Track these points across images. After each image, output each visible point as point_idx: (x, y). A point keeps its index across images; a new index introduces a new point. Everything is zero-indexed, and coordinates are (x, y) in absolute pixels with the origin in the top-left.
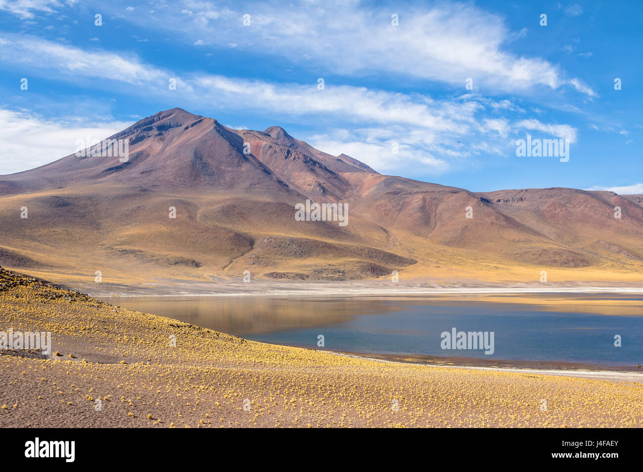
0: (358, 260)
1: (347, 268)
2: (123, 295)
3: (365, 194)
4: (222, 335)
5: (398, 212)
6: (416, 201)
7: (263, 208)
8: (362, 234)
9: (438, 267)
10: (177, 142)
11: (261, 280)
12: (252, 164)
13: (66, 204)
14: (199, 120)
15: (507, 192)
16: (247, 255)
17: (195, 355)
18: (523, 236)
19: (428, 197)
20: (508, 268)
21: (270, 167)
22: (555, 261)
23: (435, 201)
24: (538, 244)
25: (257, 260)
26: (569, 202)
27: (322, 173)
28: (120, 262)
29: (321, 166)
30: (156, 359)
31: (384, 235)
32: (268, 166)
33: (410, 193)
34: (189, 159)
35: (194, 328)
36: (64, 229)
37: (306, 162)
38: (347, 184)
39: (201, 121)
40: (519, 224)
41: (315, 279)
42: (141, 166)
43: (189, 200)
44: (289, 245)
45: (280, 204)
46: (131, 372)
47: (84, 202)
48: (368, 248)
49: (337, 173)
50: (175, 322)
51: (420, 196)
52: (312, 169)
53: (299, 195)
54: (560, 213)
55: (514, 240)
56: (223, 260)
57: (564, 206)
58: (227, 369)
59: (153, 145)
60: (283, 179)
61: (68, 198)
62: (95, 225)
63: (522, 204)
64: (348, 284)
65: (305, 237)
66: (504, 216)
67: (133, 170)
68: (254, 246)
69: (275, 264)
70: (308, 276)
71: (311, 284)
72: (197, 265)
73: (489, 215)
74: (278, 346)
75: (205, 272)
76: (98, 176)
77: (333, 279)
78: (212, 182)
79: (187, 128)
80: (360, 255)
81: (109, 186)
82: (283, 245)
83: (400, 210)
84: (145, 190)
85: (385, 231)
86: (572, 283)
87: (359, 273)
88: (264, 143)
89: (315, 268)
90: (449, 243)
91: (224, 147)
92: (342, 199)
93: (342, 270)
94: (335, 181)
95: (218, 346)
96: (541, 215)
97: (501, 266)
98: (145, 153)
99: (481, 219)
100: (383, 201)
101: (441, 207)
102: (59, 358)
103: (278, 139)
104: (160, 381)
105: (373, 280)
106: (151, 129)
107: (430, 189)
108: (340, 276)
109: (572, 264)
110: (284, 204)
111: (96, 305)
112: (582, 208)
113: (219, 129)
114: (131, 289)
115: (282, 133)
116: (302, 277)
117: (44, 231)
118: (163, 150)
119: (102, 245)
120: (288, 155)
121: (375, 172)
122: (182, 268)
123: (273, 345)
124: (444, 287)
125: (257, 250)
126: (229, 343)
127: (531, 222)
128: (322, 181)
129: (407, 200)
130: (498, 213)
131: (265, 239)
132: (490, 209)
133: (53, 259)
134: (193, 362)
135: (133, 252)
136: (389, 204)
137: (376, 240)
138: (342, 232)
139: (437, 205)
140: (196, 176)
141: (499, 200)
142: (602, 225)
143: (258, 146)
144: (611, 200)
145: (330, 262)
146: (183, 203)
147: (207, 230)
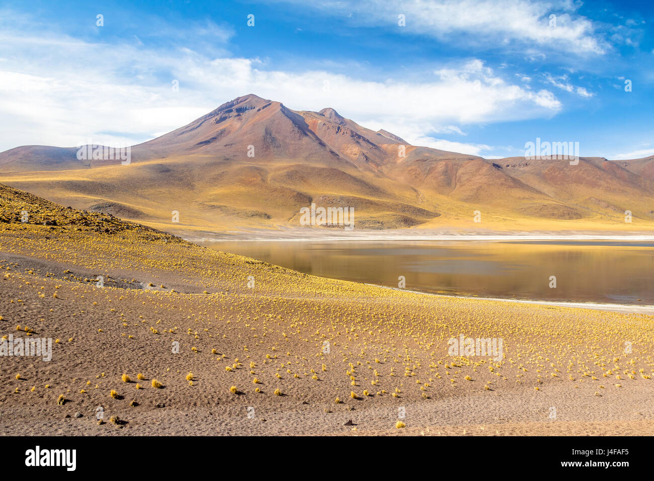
0: (394, 213)
1: (385, 220)
2: (212, 240)
3: (399, 161)
4: (288, 270)
5: (426, 175)
6: (441, 167)
7: (319, 173)
8: (397, 193)
9: (457, 219)
10: (252, 121)
11: (318, 229)
12: (310, 138)
13: (168, 171)
14: (269, 103)
15: (514, 159)
18: (527, 194)
19: (450, 163)
20: (514, 219)
21: (324, 140)
22: (553, 215)
23: (456, 166)
24: (540, 201)
26: (565, 167)
27: (365, 145)
28: (209, 215)
29: (364, 139)
30: (234, 289)
31: (414, 194)
32: (322, 140)
33: (435, 160)
34: (261, 135)
35: (266, 265)
36: (167, 189)
37: (352, 136)
38: (385, 153)
39: (270, 104)
40: (524, 184)
41: (360, 228)
42: (225, 140)
43: (263, 167)
44: (339, 201)
45: (332, 169)
46: (209, 301)
47: (182, 169)
48: (401, 204)
49: (377, 144)
50: (250, 260)
51: (444, 163)
52: (357, 142)
53: (347, 162)
54: (559, 176)
55: (519, 198)
56: (289, 214)
57: (562, 170)
58: (292, 299)
59: (233, 123)
60: (334, 150)
61: (170, 166)
62: (190, 186)
63: (527, 169)
64: (386, 231)
65: (352, 195)
66: (511, 178)
67: (218, 144)
68: (312, 202)
71: (357, 232)
72: (269, 217)
73: (499, 177)
74: (333, 280)
75: (275, 223)
76: (193, 148)
77: (374, 228)
78: (279, 153)
79: (259, 110)
80: (395, 210)
81: (200, 156)
82: (334, 201)
83: (428, 174)
84: (227, 159)
85: (415, 191)
87: (394, 224)
88: (320, 121)
89: (360, 220)
90: (467, 200)
91: (288, 125)
92: (381, 165)
93: (381, 221)
94: (376, 151)
95: (285, 279)
96: (544, 178)
97: (509, 218)
98: (227, 131)
99: (493, 181)
100: (413, 167)
101: (460, 171)
102: (152, 288)
103: (330, 118)
105: (406, 229)
106: (231, 111)
107: (451, 157)
108: (380, 225)
109: (567, 217)
110: (335, 169)
112: (576, 171)
113: (284, 110)
114: (217, 235)
115: (334, 113)
117: (152, 191)
118: (241, 127)
119: (196, 202)
120: (338, 131)
121: (407, 144)
122: (257, 219)
123: (329, 279)
124: (462, 235)
126: (294, 277)
127: (535, 183)
128: (365, 151)
129: (433, 166)
130: (507, 176)
131: (321, 196)
132: (500, 173)
133: (159, 212)
135: (219, 207)
136: (418, 169)
137: (408, 197)
138: (381, 192)
139: (457, 170)
140: (267, 148)
141: (508, 166)
142: (593, 185)
143: (315, 124)
144: (602, 165)
145: (372, 215)
146: (257, 169)
147: (275, 190)
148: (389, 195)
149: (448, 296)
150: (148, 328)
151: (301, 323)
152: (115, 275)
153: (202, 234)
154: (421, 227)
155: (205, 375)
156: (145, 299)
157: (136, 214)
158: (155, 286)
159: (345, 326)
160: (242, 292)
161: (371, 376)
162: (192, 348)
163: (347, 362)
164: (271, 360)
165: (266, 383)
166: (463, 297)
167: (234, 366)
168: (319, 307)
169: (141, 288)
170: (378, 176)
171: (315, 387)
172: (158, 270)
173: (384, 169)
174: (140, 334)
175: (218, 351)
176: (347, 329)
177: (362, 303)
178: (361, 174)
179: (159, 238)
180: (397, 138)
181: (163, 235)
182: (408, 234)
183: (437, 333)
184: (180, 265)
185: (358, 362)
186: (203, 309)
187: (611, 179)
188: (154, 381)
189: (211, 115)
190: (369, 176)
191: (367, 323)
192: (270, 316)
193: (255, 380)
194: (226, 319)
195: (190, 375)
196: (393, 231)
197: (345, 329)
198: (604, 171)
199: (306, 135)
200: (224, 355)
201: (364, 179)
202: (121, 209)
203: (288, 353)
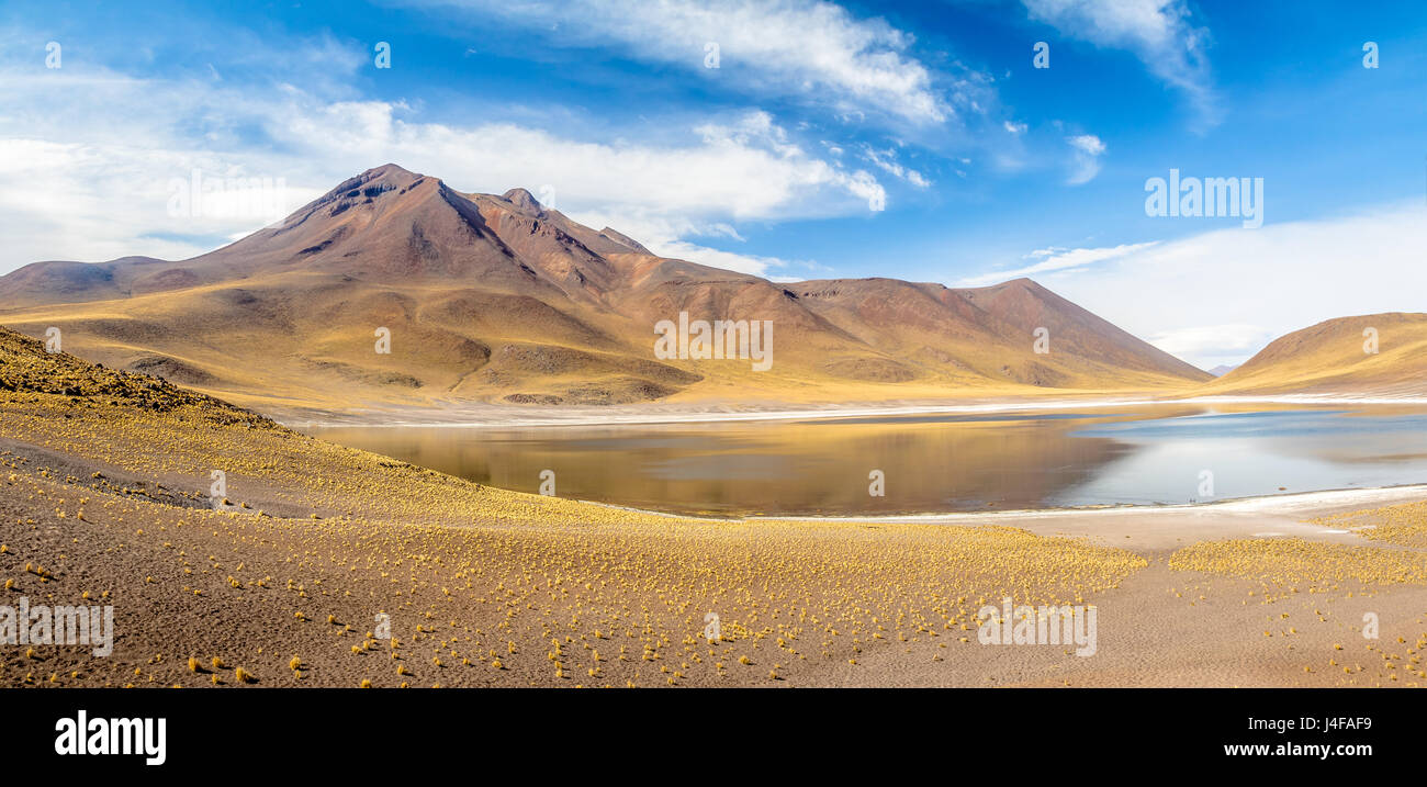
0: (628, 376)
1: (614, 387)
2: (324, 425)
4: (450, 479)
5: (679, 310)
6: (703, 294)
7: (502, 303)
8: (633, 340)
9: (731, 384)
10: (391, 211)
11: (499, 406)
12: (488, 241)
13: (252, 300)
14: (420, 180)
15: (816, 283)
16: (482, 370)
17: (414, 508)
18: (834, 341)
19: (718, 289)
21: (512, 246)
22: (874, 374)
23: (727, 295)
24: (854, 353)
25: (495, 377)
26: (891, 297)
27: (581, 256)
28: (318, 379)
29: (578, 245)
30: (360, 512)
32: (508, 244)
33: (696, 284)
34: (405, 236)
35: (413, 468)
36: (250, 334)
37: (559, 239)
38: (613, 270)
39: (421, 181)
40: (831, 325)
41: (570, 403)
42: (344, 246)
43: (407, 294)
44: (537, 356)
45: (525, 298)
46: (321, 532)
47: (274, 297)
49: (599, 254)
50: (387, 460)
51: (707, 288)
52: (568, 250)
53: (549, 285)
55: (824, 348)
56: (451, 377)
58: (458, 529)
59: (359, 215)
60: (528, 264)
61: (254, 292)
62: (286, 327)
63: (835, 300)
64: (615, 408)
65: (558, 344)
66: (812, 314)
67: (333, 252)
68: (491, 358)
69: (518, 383)
70: (561, 400)
71: (565, 411)
72: (417, 385)
73: (794, 314)
74: (526, 495)
75: (427, 394)
76: (291, 261)
77: (594, 403)
78: (434, 268)
79: (404, 191)
80: (630, 369)
82: (528, 356)
84: (349, 280)
86: (894, 402)
87: (628, 394)
88: (504, 212)
89: (570, 388)
91: (451, 218)
92: (606, 292)
93: (606, 390)
94: (597, 266)
95: (446, 494)
96: (860, 315)
97: (809, 382)
98: (350, 229)
99: (785, 320)
100: (659, 295)
101: (734, 303)
102: (228, 507)
103: (522, 206)
104: (361, 546)
105: (647, 404)
106: (357, 193)
107: (719, 277)
108: (604, 398)
109: (894, 377)
110: (530, 299)
111: (283, 434)
113: (446, 193)
114: (333, 416)
115: (527, 198)
116: (554, 401)
117: (225, 336)
118: (372, 223)
119: (297, 356)
120: (535, 229)
121: (650, 254)
122: (397, 387)
124: (738, 411)
125: (494, 364)
126: (461, 490)
127: (846, 323)
128: (580, 266)
129: (691, 293)
130: (806, 311)
131: (505, 347)
132: (795, 306)
133: (237, 374)
134: (411, 517)
135: (335, 365)
136: (668, 298)
138: (606, 339)
139: (728, 300)
140: (415, 260)
141: (807, 295)
142: (929, 327)
143: (495, 216)
144: (940, 295)
145: (590, 380)
146: (399, 297)
147: (429, 335)
148: (619, 345)
149: (716, 520)
150: (223, 576)
151: (473, 570)
152: (167, 483)
153: (306, 413)
154: (672, 399)
155: (319, 660)
156: (217, 526)
157: (200, 377)
158: (232, 504)
159: (545, 575)
160: (376, 516)
161: (589, 661)
162: (297, 614)
163: (549, 638)
164: (425, 635)
165: (418, 674)
166: (739, 521)
167: (365, 645)
168: (503, 541)
169: (210, 507)
170: (601, 311)
171: (498, 680)
172: (237, 476)
173: (612, 298)
174: (212, 588)
175: (338, 620)
176: (549, 580)
177: (574, 535)
178: (572, 307)
179: (237, 421)
180: (633, 243)
181: (244, 415)
182: (652, 412)
183: (697, 585)
184: (272, 468)
185: (567, 638)
186: (310, 546)
187: (952, 318)
188: (239, 670)
189: (323, 201)
190: (586, 311)
191: (582, 569)
192: (422, 557)
193: (400, 669)
194: (349, 562)
195: (295, 660)
196: (625, 408)
197: (546, 580)
198: (943, 305)
199: (481, 236)
200: (348, 627)
201: (578, 316)
202: (178, 368)
203: (453, 623)
